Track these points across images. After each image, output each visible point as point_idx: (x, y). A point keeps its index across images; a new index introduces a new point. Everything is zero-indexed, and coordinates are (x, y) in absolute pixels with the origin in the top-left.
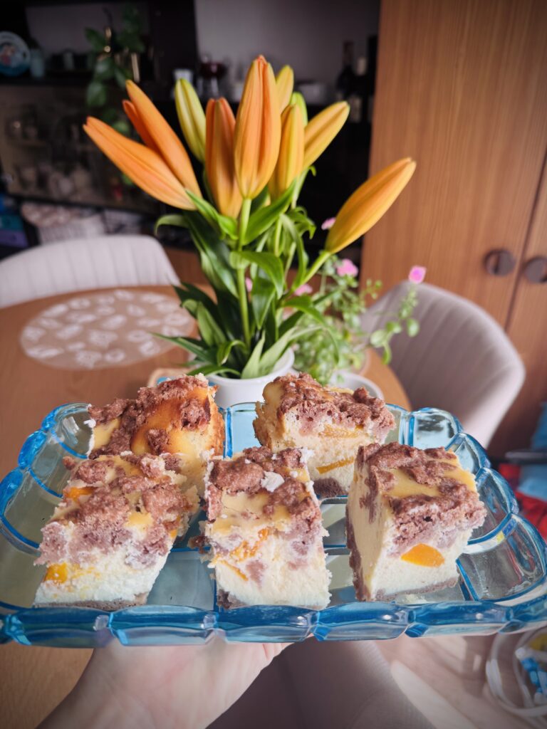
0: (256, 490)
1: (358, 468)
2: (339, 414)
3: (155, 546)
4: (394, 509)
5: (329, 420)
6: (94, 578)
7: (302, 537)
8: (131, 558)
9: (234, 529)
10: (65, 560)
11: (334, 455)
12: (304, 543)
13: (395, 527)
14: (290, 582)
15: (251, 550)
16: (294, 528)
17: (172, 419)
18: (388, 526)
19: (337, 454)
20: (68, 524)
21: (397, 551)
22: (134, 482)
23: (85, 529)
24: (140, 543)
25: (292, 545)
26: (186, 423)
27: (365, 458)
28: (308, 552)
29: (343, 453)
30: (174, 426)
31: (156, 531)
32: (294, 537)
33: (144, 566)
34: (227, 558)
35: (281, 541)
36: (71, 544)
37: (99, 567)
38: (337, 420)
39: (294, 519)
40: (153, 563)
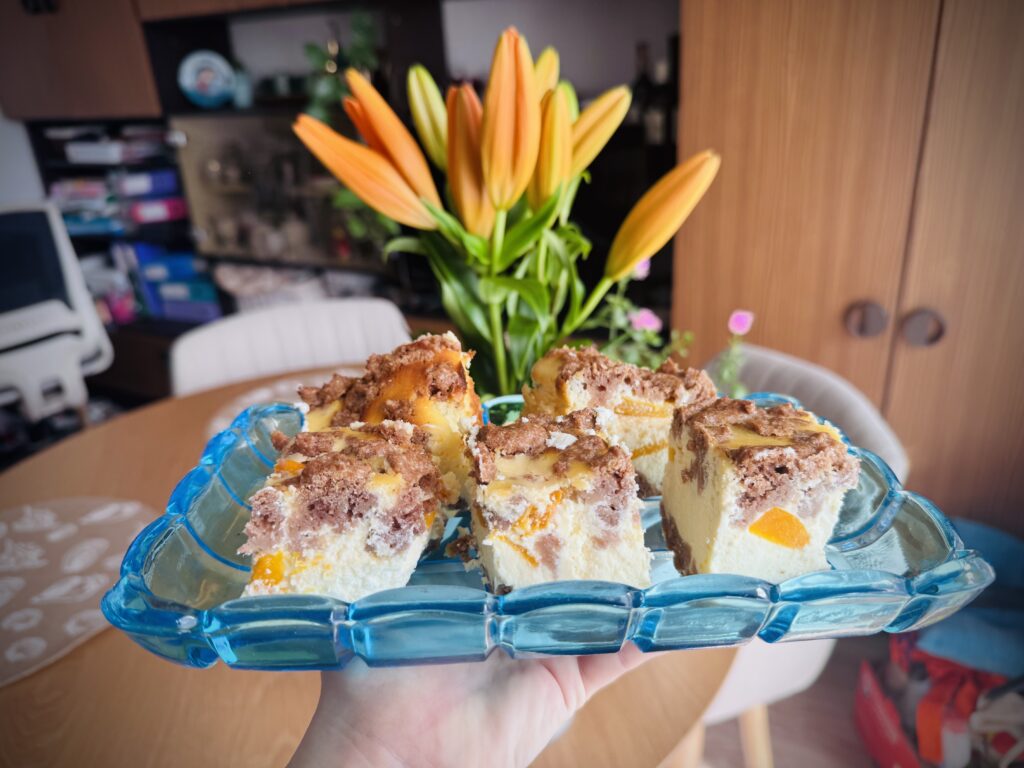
0: (541, 450)
1: (675, 437)
2: (641, 383)
3: (408, 518)
4: (734, 459)
5: (628, 389)
6: (322, 575)
7: (609, 498)
8: (375, 538)
9: (518, 490)
10: (281, 548)
11: (637, 437)
12: (613, 508)
13: (738, 480)
14: (596, 567)
15: (541, 519)
16: (598, 485)
17: (416, 386)
18: (727, 480)
19: (643, 435)
20: (287, 490)
21: (742, 518)
22: (375, 444)
23: (312, 494)
24: (388, 512)
25: (596, 511)
26: (435, 391)
27: (684, 419)
28: (620, 521)
29: (650, 434)
30: (420, 395)
31: (410, 494)
32: (597, 500)
33: (393, 551)
34: (508, 533)
35: (581, 506)
36: (291, 521)
37: (329, 556)
38: (639, 390)
39: (598, 473)
40: (406, 545)
